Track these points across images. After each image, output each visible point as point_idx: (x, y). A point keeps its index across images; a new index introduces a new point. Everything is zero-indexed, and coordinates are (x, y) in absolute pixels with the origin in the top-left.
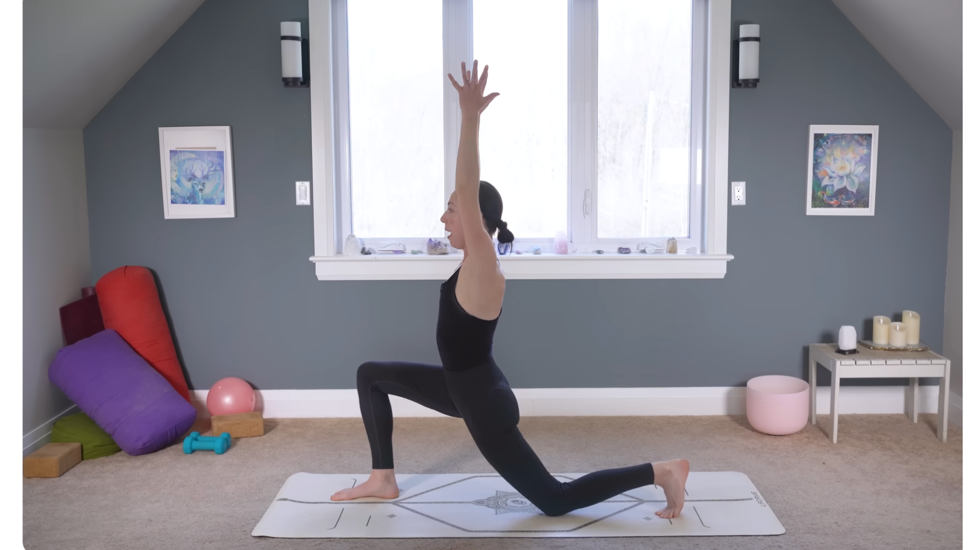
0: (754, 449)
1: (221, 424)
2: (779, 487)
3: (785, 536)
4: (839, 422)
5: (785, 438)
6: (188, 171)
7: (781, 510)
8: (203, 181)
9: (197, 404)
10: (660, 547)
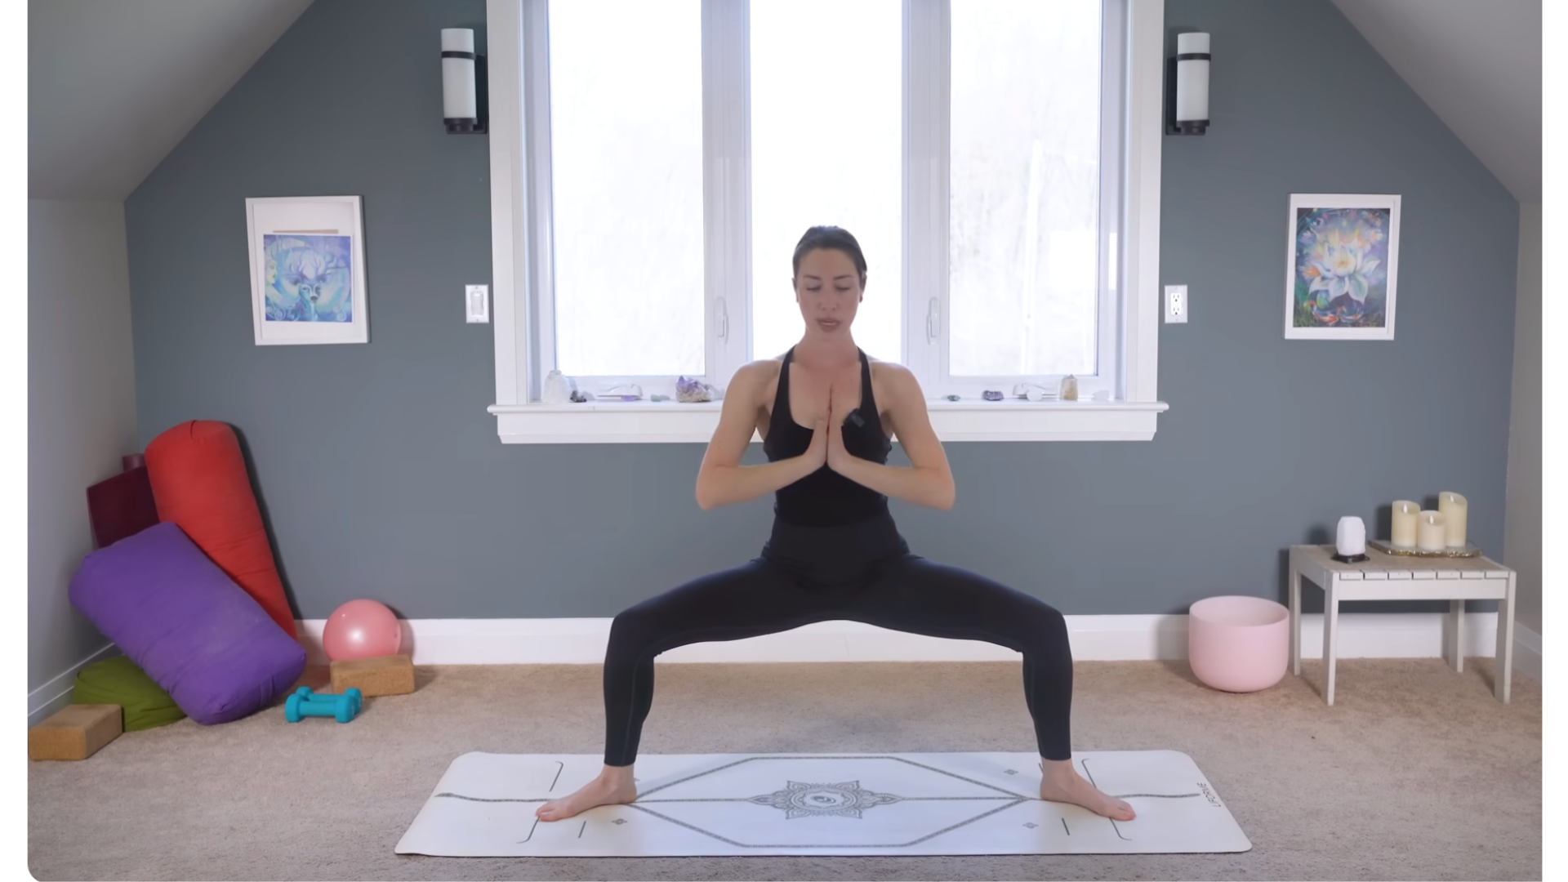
0: (1200, 714)
1: (346, 674)
2: (1241, 775)
3: (1251, 854)
4: (1338, 671)
5: (1252, 698)
6: (292, 268)
7: (1244, 813)
8: (316, 285)
9: (308, 642)
10: (1049, 871)
